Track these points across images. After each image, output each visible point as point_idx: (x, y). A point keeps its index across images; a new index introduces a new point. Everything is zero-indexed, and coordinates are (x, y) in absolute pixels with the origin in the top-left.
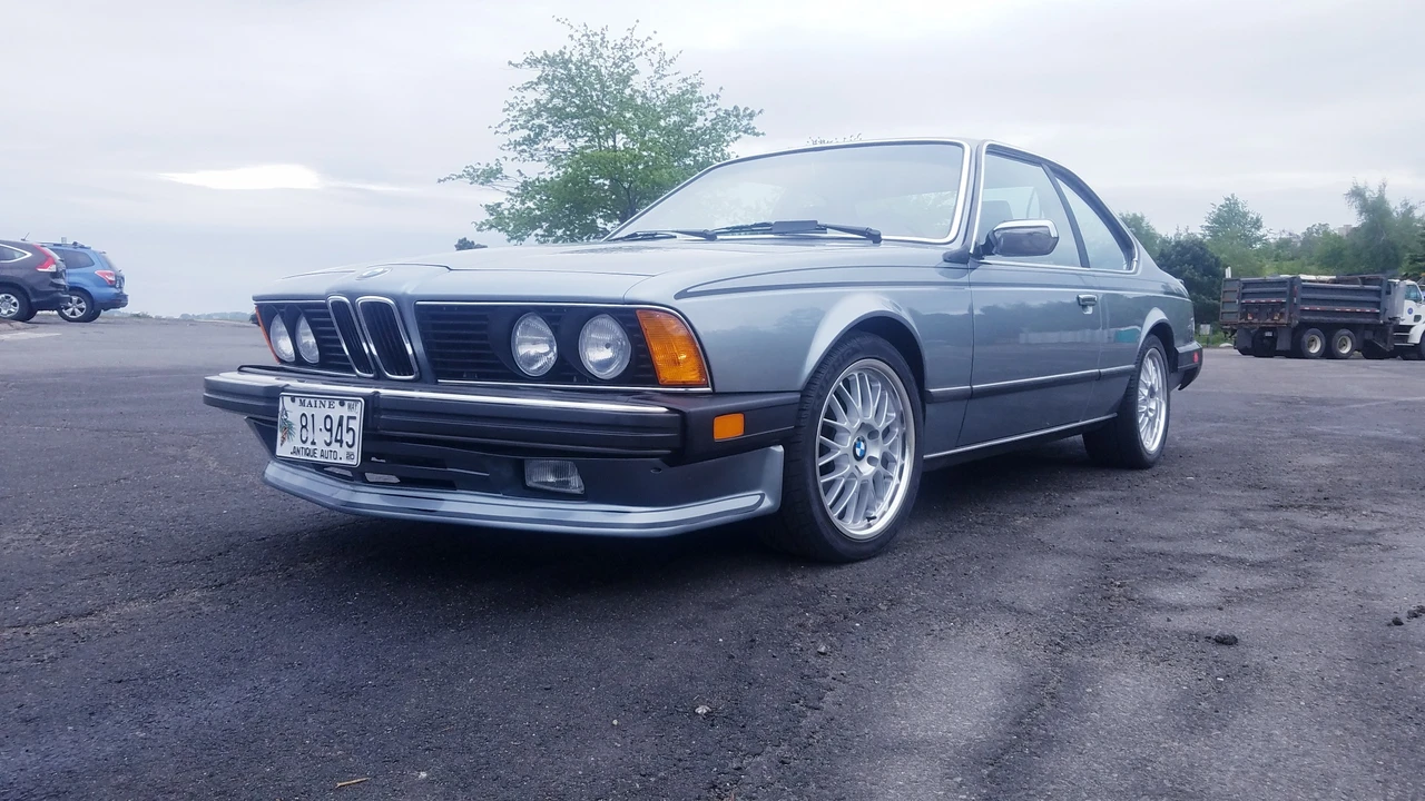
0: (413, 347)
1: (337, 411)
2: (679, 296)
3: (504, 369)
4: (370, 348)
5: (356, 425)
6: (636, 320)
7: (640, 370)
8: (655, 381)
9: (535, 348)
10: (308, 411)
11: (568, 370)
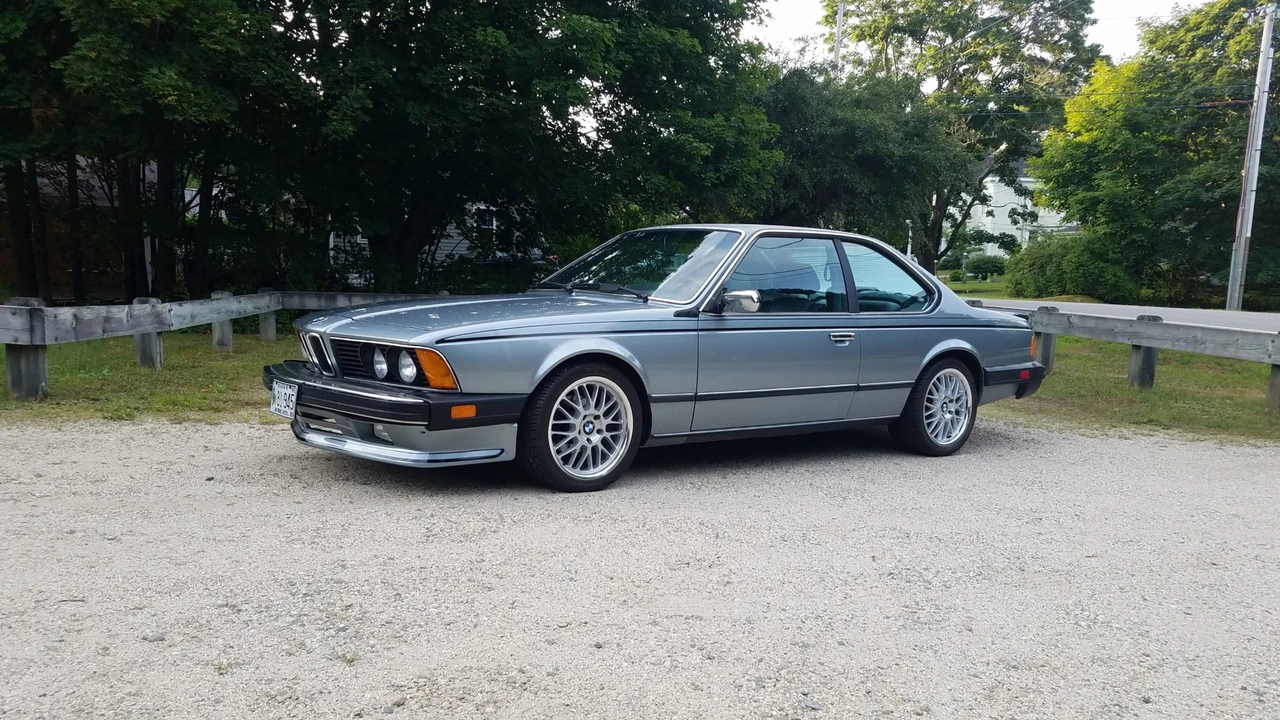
0: (331, 360)
1: (289, 391)
2: (438, 342)
3: (368, 372)
4: (316, 360)
5: (294, 398)
6: (415, 353)
7: (421, 379)
8: (428, 385)
9: (382, 367)
10: (280, 390)
11: (394, 375)
